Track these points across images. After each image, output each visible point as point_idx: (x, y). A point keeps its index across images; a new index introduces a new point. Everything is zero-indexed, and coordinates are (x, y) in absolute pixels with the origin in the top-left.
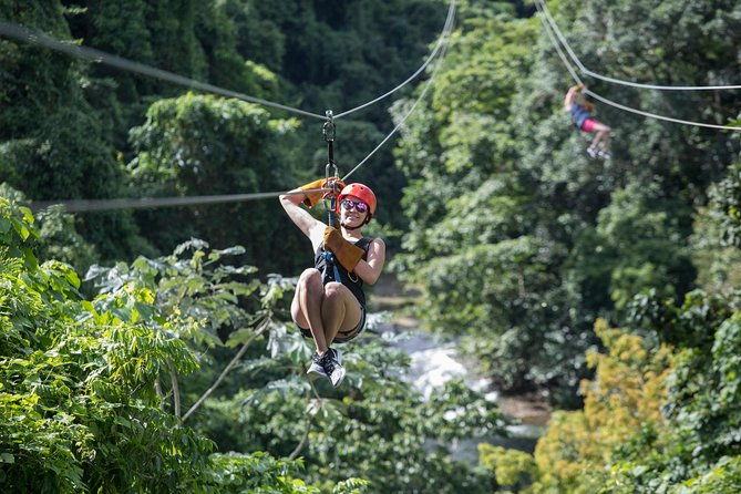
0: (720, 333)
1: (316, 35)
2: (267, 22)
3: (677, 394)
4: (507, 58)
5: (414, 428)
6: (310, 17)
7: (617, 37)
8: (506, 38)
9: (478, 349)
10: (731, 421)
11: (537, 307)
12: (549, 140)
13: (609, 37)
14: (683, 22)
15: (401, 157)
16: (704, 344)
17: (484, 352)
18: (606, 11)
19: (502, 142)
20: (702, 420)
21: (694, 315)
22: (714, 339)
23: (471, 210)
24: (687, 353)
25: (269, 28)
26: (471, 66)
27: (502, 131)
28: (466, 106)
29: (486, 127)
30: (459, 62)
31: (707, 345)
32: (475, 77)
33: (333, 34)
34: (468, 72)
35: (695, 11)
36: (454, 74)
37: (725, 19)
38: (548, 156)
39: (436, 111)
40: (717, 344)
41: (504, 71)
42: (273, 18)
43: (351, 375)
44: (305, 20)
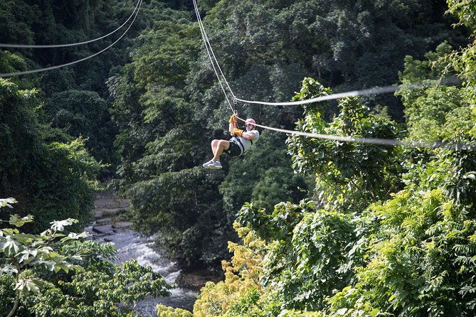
0: (296, 230)
1: (56, 32)
2: (21, 23)
3: (270, 270)
4: (182, 47)
5: (104, 296)
6: (51, 20)
7: (252, 33)
8: (181, 34)
9: (167, 241)
10: (304, 287)
11: (206, 212)
12: (211, 101)
13: (248, 33)
14: (295, 23)
15: (114, 114)
16: (287, 237)
17: (171, 243)
18: (245, 16)
19: (180, 103)
20: (285, 286)
21: (280, 219)
22: (293, 234)
23: (160, 149)
24: (276, 244)
25: (23, 28)
26: (158, 53)
27: (180, 96)
28: (157, 79)
29: (169, 94)
30: (150, 50)
31: (288, 238)
32: (162, 60)
33: (67, 32)
34: (157, 57)
35: (303, 16)
36: (147, 58)
37: (321, 21)
38: (210, 113)
39: (136, 83)
40: (294, 236)
41: (181, 56)
42: (25, 20)
43: (47, 262)
44: (47, 22)
